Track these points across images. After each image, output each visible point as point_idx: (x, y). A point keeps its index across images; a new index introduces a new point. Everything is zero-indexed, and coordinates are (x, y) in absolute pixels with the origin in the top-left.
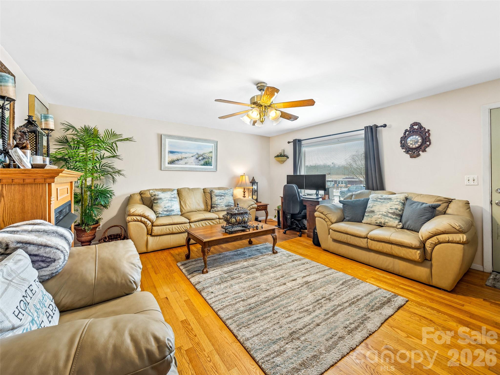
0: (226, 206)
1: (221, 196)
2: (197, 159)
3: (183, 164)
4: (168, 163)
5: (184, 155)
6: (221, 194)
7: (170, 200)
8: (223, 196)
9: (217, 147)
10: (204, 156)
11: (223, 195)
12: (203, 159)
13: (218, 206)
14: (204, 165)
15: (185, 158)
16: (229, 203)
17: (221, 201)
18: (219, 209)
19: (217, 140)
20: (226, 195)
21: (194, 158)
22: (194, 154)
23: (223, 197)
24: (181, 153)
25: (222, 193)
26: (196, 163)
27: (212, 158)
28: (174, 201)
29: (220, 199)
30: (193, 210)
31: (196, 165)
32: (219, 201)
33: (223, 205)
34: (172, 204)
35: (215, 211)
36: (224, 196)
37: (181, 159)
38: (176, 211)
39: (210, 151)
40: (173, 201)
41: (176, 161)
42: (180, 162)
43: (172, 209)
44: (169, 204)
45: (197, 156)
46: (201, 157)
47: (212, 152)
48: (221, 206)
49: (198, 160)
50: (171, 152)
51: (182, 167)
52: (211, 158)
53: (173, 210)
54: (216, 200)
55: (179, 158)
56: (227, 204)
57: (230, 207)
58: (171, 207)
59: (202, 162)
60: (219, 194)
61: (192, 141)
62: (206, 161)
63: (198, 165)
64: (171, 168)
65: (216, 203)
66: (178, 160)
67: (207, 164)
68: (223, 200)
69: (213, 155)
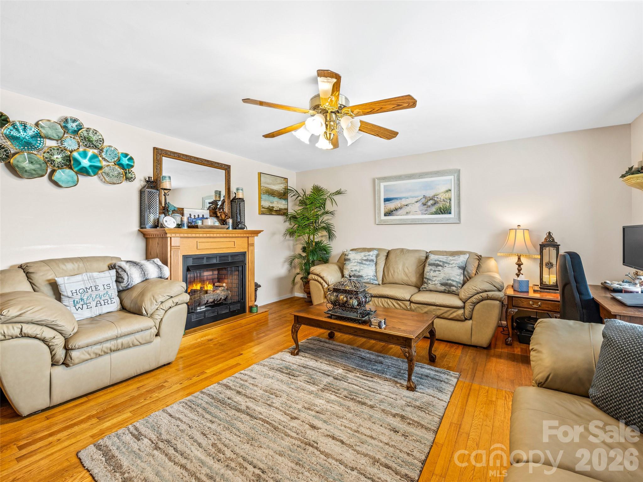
0: (442, 284)
1: (438, 265)
2: (424, 204)
3: (404, 215)
4: (385, 215)
5: (404, 202)
6: (438, 262)
7: (360, 263)
8: (440, 266)
9: (459, 180)
10: (436, 199)
11: (441, 263)
12: (435, 204)
13: (429, 282)
14: (436, 213)
15: (406, 205)
16: (448, 280)
17: (435, 274)
18: (431, 286)
19: (459, 168)
20: (446, 265)
21: (419, 204)
22: (419, 198)
23: (440, 268)
24: (401, 199)
25: (440, 261)
26: (423, 212)
27: (450, 200)
28: (365, 264)
29: (435, 271)
30: (397, 281)
31: (422, 214)
32: (432, 274)
33: (436, 282)
34: (362, 268)
35: (424, 289)
36: (442, 266)
37: (401, 208)
38: (366, 278)
39: (447, 189)
40: (363, 264)
41: (394, 211)
42: (400, 212)
43: (360, 274)
44: (357, 268)
45: (424, 200)
46: (431, 201)
47: (450, 190)
48: (433, 283)
49: (426, 206)
50: (386, 200)
51: (401, 220)
52: (448, 201)
53: (361, 276)
54: (429, 272)
55: (397, 207)
56: (444, 281)
57: (450, 287)
58: (359, 272)
59: (434, 209)
60: (434, 262)
61: (414, 178)
62: (441, 207)
63: (425, 214)
64: (387, 221)
65: (427, 277)
66: (396, 209)
67: (441, 211)
68: (440, 272)
69: (453, 195)
